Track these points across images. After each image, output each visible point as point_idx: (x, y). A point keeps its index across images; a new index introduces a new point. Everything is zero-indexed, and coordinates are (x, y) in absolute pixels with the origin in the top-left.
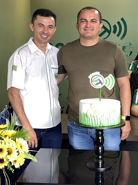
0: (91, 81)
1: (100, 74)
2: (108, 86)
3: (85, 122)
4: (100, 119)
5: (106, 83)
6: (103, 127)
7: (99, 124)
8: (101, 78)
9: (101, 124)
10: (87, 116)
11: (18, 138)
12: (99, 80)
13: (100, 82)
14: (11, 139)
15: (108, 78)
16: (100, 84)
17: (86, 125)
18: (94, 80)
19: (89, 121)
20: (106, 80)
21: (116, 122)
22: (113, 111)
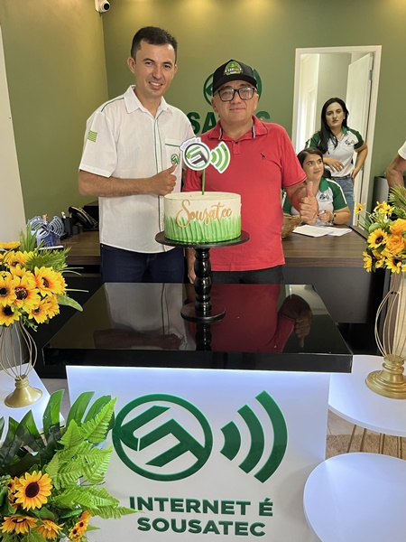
0: (186, 156)
1: (202, 141)
2: (217, 165)
3: (174, 236)
4: (200, 228)
5: (213, 161)
6: (206, 243)
7: (199, 238)
8: (204, 150)
9: (203, 237)
10: (177, 223)
11: (39, 268)
12: (200, 153)
13: (203, 158)
14: (24, 269)
15: (218, 150)
16: (203, 161)
17: (176, 241)
18: (191, 154)
19: (181, 233)
20: (213, 154)
21: (231, 234)
22: (227, 212)
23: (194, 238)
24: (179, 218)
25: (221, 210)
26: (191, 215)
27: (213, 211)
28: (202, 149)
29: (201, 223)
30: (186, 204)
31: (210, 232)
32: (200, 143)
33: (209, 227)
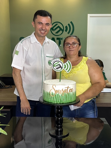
0: (53, 66)
3: (48, 100)
4: (60, 97)
5: (65, 68)
6: (62, 103)
9: (61, 101)
10: (50, 94)
12: (59, 65)
13: (60, 67)
16: (60, 68)
17: (49, 102)
18: (56, 65)
19: (51, 99)
20: (65, 65)
22: (71, 90)
24: (51, 92)
25: (69, 89)
26: (56, 91)
27: (66, 90)
28: (60, 63)
29: (60, 95)
31: (64, 99)
33: (64, 96)
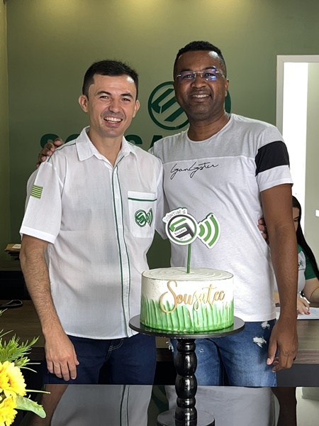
2: (206, 239)
4: (189, 314)
5: (201, 234)
7: (188, 326)
8: (190, 222)
9: (191, 326)
11: (2, 363)
12: (186, 225)
13: (189, 231)
16: (189, 235)
17: (158, 329)
19: (164, 319)
21: (224, 321)
22: (220, 295)
23: (181, 325)
25: (213, 292)
26: (179, 298)
27: (204, 294)
28: (188, 221)
30: (172, 285)
31: (200, 319)
32: (186, 214)
33: (200, 312)
